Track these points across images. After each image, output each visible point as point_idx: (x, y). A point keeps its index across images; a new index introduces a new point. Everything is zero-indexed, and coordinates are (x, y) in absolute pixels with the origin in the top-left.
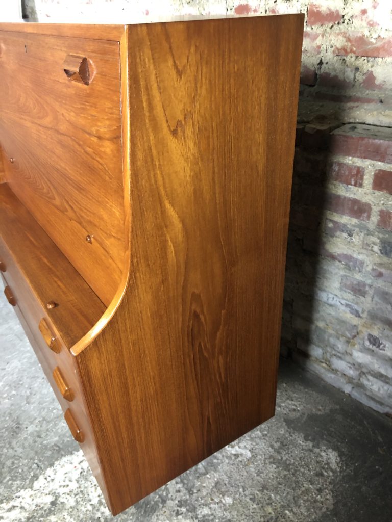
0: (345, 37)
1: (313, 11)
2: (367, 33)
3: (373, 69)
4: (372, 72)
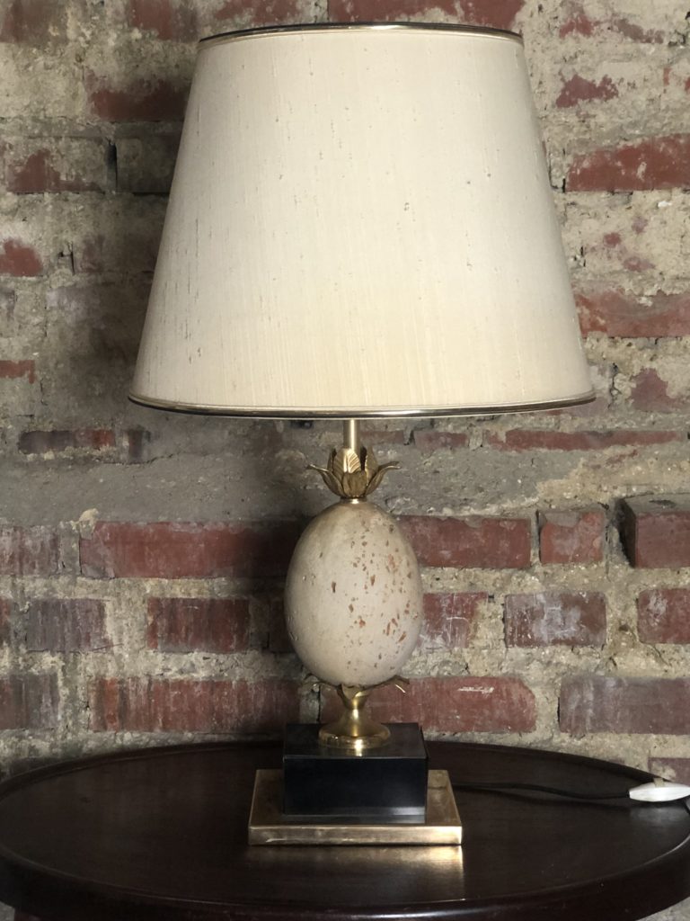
2: (628, 286)
3: (654, 365)
4: (653, 371)
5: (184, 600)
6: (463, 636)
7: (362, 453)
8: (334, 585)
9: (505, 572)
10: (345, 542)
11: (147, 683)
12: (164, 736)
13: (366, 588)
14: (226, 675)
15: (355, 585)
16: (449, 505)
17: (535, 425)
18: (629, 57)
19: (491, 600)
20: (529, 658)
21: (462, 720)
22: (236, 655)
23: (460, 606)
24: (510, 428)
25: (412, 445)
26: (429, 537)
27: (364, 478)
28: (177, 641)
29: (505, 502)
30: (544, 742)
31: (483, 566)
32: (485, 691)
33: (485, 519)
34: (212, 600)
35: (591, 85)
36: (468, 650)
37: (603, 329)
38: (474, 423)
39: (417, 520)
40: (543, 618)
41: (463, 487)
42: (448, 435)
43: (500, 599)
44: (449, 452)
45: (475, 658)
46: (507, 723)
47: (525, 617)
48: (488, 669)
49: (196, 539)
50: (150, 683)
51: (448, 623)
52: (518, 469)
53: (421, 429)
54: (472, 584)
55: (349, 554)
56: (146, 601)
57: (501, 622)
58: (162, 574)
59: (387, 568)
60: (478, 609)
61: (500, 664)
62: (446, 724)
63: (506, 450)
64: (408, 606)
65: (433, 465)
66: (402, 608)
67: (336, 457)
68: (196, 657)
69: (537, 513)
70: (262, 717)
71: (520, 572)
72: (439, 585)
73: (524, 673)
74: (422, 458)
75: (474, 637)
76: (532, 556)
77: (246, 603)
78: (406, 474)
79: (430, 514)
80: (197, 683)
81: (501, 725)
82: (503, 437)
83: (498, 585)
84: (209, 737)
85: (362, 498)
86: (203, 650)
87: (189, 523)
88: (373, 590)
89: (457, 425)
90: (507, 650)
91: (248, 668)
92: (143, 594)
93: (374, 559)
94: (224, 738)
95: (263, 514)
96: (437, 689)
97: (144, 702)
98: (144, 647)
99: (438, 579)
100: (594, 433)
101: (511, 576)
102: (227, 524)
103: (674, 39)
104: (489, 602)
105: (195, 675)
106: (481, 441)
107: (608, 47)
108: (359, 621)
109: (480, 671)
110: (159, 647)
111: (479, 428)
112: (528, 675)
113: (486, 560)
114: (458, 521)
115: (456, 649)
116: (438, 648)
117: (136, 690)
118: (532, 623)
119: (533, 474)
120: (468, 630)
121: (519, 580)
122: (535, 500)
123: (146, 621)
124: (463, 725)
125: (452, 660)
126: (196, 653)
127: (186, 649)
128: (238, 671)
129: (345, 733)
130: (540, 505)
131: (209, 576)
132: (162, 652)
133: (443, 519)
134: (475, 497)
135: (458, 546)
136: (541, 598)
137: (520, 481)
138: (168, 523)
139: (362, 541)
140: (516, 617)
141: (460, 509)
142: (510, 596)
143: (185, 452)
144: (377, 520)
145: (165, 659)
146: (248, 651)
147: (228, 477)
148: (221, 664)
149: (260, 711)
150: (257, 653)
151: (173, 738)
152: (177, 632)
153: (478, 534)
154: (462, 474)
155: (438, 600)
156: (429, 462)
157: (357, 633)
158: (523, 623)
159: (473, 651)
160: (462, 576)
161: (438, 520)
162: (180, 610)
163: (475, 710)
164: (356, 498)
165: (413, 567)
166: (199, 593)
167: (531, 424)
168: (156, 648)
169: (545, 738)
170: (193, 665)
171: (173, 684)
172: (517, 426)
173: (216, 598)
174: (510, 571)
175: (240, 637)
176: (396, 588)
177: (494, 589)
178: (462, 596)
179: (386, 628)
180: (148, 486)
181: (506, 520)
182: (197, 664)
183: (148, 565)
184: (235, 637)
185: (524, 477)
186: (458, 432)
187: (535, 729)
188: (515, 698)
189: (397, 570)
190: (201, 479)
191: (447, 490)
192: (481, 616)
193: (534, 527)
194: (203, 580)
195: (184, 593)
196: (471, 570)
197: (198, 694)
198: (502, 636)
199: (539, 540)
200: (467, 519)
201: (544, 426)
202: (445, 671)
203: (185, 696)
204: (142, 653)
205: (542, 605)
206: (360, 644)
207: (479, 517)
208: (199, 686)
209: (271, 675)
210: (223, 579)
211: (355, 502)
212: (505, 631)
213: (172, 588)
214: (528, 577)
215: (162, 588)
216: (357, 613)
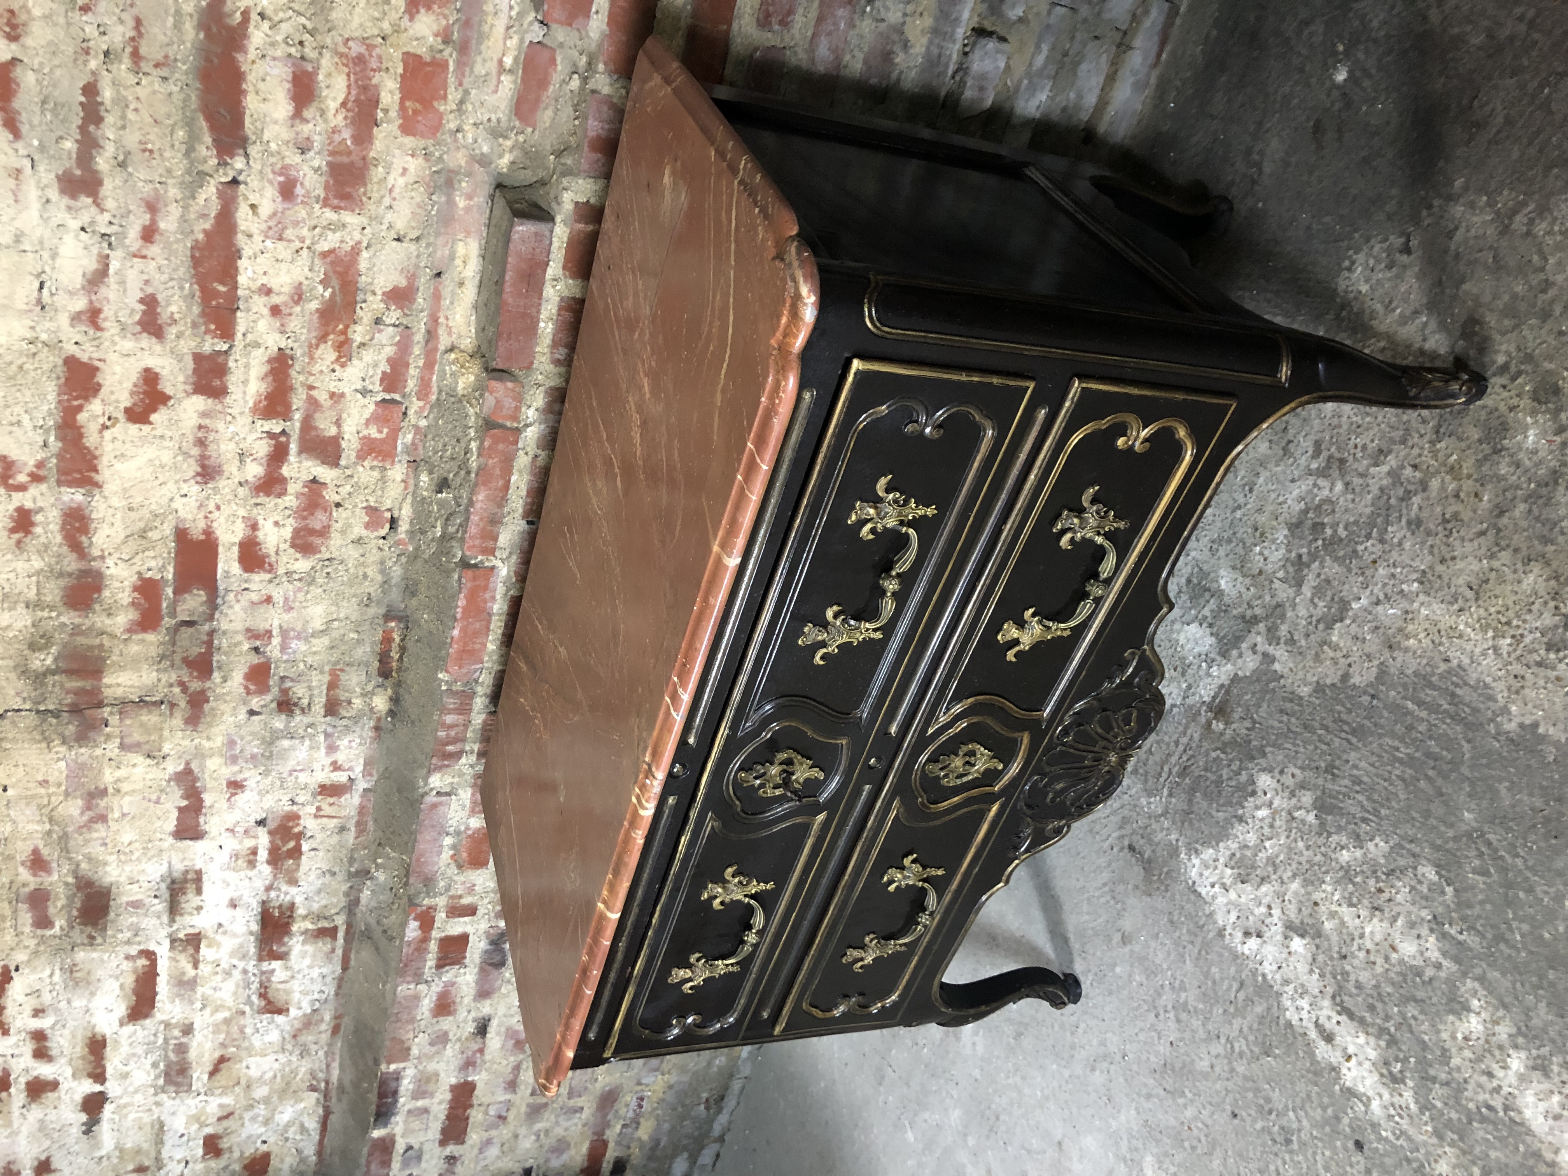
0: (317, 346)
1: (265, 407)
2: (314, 305)
3: (379, 292)
4: (384, 294)
18: (122, 282)
35: (144, 313)
37: (347, 327)
100: (427, 342)
103: (105, 245)
107: (112, 296)
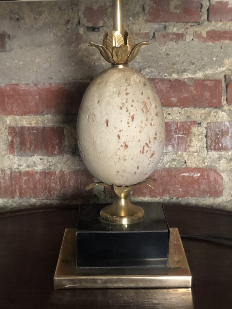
5: (29, 128)
6: (184, 145)
7: (125, 35)
8: (107, 122)
9: (207, 110)
10: (114, 93)
11: (10, 173)
12: (21, 201)
13: (128, 123)
14: (53, 168)
15: (121, 121)
16: (176, 73)
17: (223, 27)
19: (199, 125)
20: (220, 157)
21: (183, 191)
22: (58, 157)
23: (182, 129)
24: (209, 29)
25: (154, 40)
26: (165, 90)
27: (126, 50)
28: (25, 150)
29: (207, 70)
30: (227, 202)
31: (195, 107)
32: (195, 175)
33: (197, 80)
34: (44, 128)
36: (186, 153)
38: (188, 27)
39: (158, 81)
40: (228, 135)
41: (183, 62)
42: (174, 34)
43: (204, 125)
44: (175, 44)
45: (190, 157)
46: (207, 193)
47: (218, 135)
48: (197, 164)
49: (33, 93)
50: (11, 173)
51: (175, 138)
52: (214, 52)
53: (159, 31)
54: (188, 117)
55: (117, 101)
56: (7, 128)
57: (205, 137)
58: (15, 113)
59: (142, 110)
60: (191, 130)
61: (204, 160)
62: (174, 193)
63: (206, 42)
64: (156, 134)
65: (166, 50)
66: (152, 136)
67: (108, 37)
68: (36, 158)
69: (225, 76)
70: (73, 191)
71: (216, 109)
72: (170, 117)
73: (217, 165)
74: (159, 47)
75: (189, 146)
76: (222, 101)
77: (62, 129)
78: (151, 56)
79: (165, 78)
80: (37, 173)
81: (204, 193)
82: (204, 34)
83: (203, 117)
84: (45, 201)
85: (126, 64)
86: (40, 155)
87: (29, 84)
88: (133, 124)
89: (179, 28)
90: (208, 153)
91: (64, 164)
92: (5, 124)
93: (134, 104)
94: (53, 202)
95: (71, 79)
96: (169, 174)
97: (9, 183)
98: (7, 153)
99: (169, 114)
101: (210, 112)
102: (50, 84)
104: (198, 126)
105: (36, 168)
106: (192, 37)
108: (124, 145)
109: (193, 164)
110: (15, 153)
111: (191, 29)
112: (219, 166)
113: (196, 103)
114: (181, 81)
115: (179, 152)
116: (170, 152)
117: (4, 176)
118: (222, 138)
119: (222, 54)
120: (186, 142)
121: (215, 114)
122: (224, 69)
123: (8, 140)
124: (183, 193)
125: (178, 158)
126: (36, 156)
127: (30, 154)
128: (59, 165)
129: (116, 214)
130: (227, 72)
131: (42, 113)
132: (18, 156)
133: (172, 80)
134: (190, 68)
135: (181, 96)
136: (227, 124)
137: (215, 59)
138: (17, 85)
139: (126, 92)
140: (213, 135)
141: (182, 74)
142: (210, 123)
143: (29, 46)
144: (135, 78)
145: (19, 160)
146: (64, 155)
147: (52, 59)
148: (50, 162)
149: (72, 187)
150: (69, 156)
151: (25, 202)
152: (25, 145)
153: (192, 88)
154: (182, 56)
155: (170, 125)
156: (163, 49)
157: (122, 153)
158: (217, 138)
159: (189, 153)
160: (183, 112)
161: (170, 81)
162: (26, 133)
163: (190, 186)
164: (121, 64)
165: (159, 109)
166: (37, 123)
167: (221, 27)
168: (14, 154)
169: (228, 200)
170: (35, 163)
171: (24, 173)
172: (212, 28)
173: (46, 126)
174: (210, 109)
175: (60, 148)
176: (148, 123)
177: (201, 119)
178: (183, 124)
179: (141, 149)
180: (8, 64)
181: (208, 80)
182: (37, 162)
183: (7, 108)
184: (57, 147)
185: (217, 56)
186: (180, 32)
187: (223, 196)
188: (212, 179)
189: (148, 111)
190: (37, 60)
191: (174, 64)
192: (193, 134)
193: (224, 84)
194: (39, 116)
195: (28, 124)
196: (188, 109)
197: (38, 179)
198: (205, 145)
199: (227, 92)
200: (186, 80)
201: (228, 28)
202: (173, 165)
203: (31, 179)
204: (6, 156)
205: (228, 128)
206: (125, 160)
207: (193, 79)
208: (38, 174)
209: (78, 168)
210: (50, 115)
211: (121, 66)
212: (206, 142)
213: (21, 121)
214: (220, 112)
215: (16, 120)
216: (123, 139)
